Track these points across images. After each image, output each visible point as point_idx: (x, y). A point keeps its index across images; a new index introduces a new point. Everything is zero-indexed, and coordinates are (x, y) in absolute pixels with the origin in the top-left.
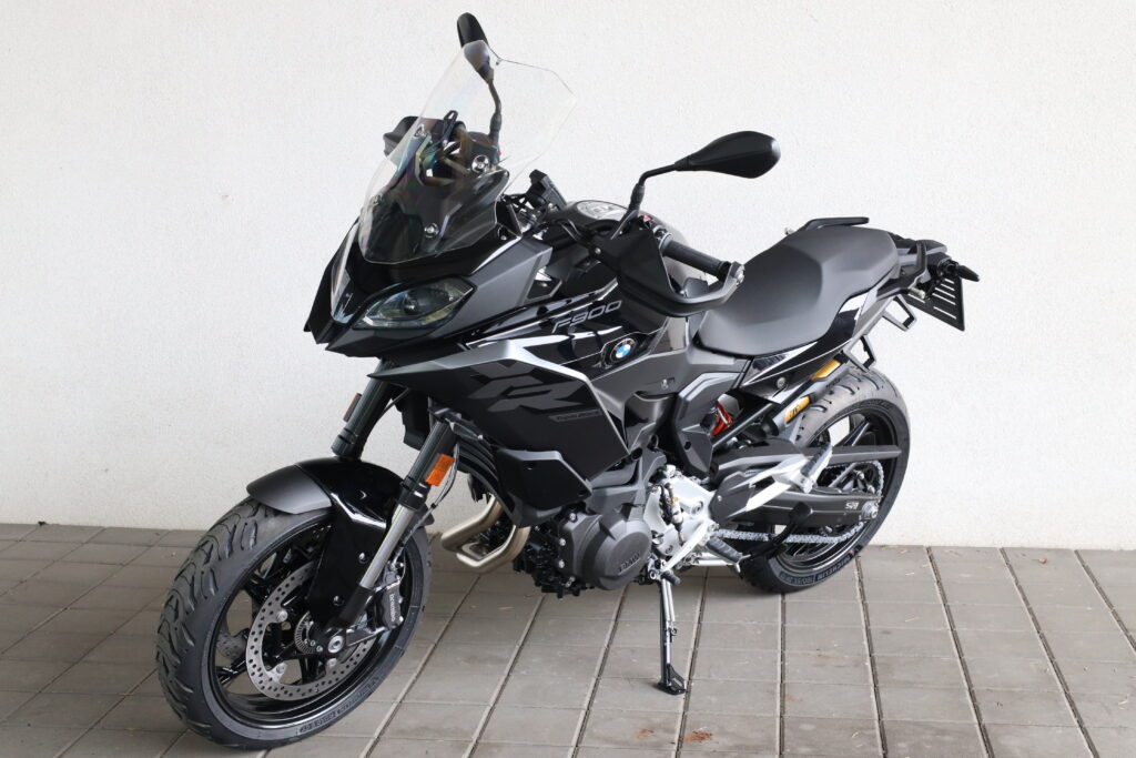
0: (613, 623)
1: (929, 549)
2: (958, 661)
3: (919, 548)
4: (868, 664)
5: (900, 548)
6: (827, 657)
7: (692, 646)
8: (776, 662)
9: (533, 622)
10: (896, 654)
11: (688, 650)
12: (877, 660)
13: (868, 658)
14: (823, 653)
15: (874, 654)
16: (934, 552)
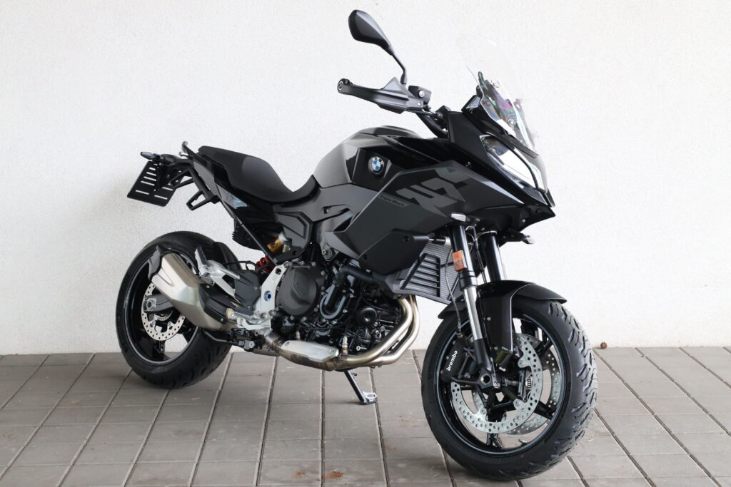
6: (407, 421)
8: (375, 425)
14: (404, 419)
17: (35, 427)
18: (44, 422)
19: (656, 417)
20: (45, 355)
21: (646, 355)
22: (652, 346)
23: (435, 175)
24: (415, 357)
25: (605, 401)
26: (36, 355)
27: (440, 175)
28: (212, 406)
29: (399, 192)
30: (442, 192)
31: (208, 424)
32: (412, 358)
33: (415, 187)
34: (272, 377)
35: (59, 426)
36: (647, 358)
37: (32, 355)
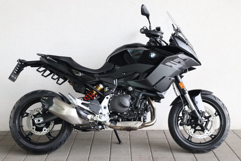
0: (89, 151)
1: (164, 131)
2: (173, 157)
3: (161, 130)
4: (152, 159)
5: (157, 130)
6: (142, 157)
7: (109, 156)
8: (130, 159)
9: (70, 152)
10: (158, 156)
11: (108, 157)
12: (154, 158)
13: (152, 157)
14: (141, 156)
15: (153, 156)
16: (165, 131)
17: (2, 158)
18: (5, 157)
19: (238, 157)
20: (7, 131)
21: (236, 133)
22: (238, 129)
23: (178, 57)
24: (147, 133)
25: (218, 150)
26: (4, 131)
27: (179, 57)
28: (68, 151)
29: (166, 64)
30: (179, 62)
31: (66, 158)
32: (146, 133)
33: (172, 62)
34: (92, 140)
35: (11, 158)
36: (236, 134)
37: (3, 131)
